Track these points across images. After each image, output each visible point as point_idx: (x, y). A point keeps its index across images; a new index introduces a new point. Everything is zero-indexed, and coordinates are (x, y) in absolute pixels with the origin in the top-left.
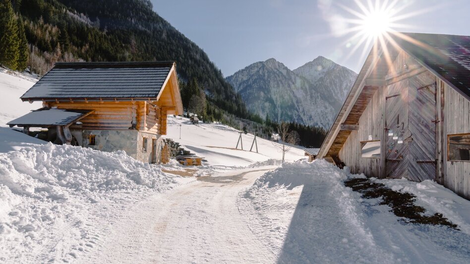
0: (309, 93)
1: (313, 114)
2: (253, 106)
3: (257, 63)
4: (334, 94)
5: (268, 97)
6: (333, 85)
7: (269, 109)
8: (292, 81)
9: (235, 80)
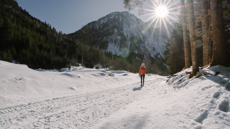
1: (156, 47)
2: (108, 39)
3: (115, 13)
5: (120, 33)
7: (120, 41)
9: (98, 24)
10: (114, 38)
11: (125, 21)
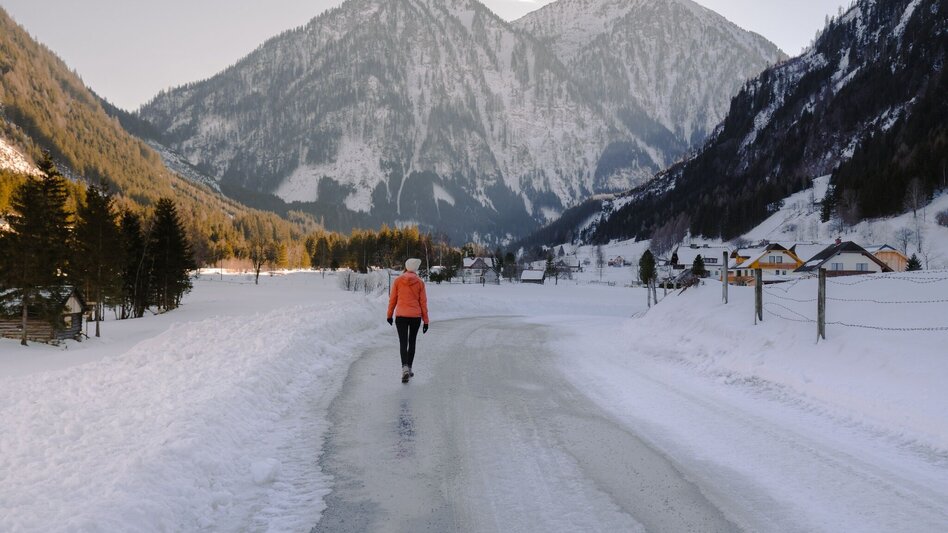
0: (532, 81)
1: (534, 143)
2: (339, 119)
4: (633, 85)
5: (392, 92)
6: (637, 59)
7: (386, 126)
8: (486, 46)
9: (308, 41)
10: (364, 116)
11: (419, 31)
